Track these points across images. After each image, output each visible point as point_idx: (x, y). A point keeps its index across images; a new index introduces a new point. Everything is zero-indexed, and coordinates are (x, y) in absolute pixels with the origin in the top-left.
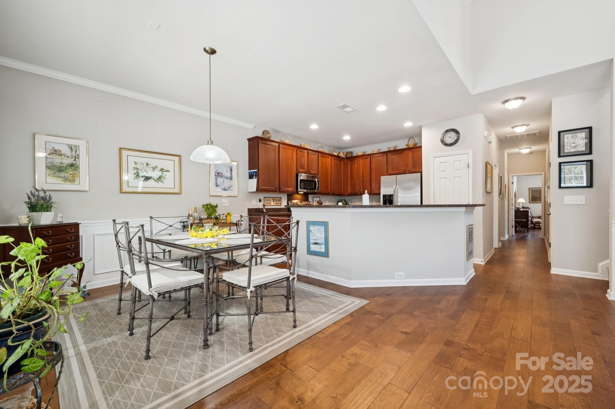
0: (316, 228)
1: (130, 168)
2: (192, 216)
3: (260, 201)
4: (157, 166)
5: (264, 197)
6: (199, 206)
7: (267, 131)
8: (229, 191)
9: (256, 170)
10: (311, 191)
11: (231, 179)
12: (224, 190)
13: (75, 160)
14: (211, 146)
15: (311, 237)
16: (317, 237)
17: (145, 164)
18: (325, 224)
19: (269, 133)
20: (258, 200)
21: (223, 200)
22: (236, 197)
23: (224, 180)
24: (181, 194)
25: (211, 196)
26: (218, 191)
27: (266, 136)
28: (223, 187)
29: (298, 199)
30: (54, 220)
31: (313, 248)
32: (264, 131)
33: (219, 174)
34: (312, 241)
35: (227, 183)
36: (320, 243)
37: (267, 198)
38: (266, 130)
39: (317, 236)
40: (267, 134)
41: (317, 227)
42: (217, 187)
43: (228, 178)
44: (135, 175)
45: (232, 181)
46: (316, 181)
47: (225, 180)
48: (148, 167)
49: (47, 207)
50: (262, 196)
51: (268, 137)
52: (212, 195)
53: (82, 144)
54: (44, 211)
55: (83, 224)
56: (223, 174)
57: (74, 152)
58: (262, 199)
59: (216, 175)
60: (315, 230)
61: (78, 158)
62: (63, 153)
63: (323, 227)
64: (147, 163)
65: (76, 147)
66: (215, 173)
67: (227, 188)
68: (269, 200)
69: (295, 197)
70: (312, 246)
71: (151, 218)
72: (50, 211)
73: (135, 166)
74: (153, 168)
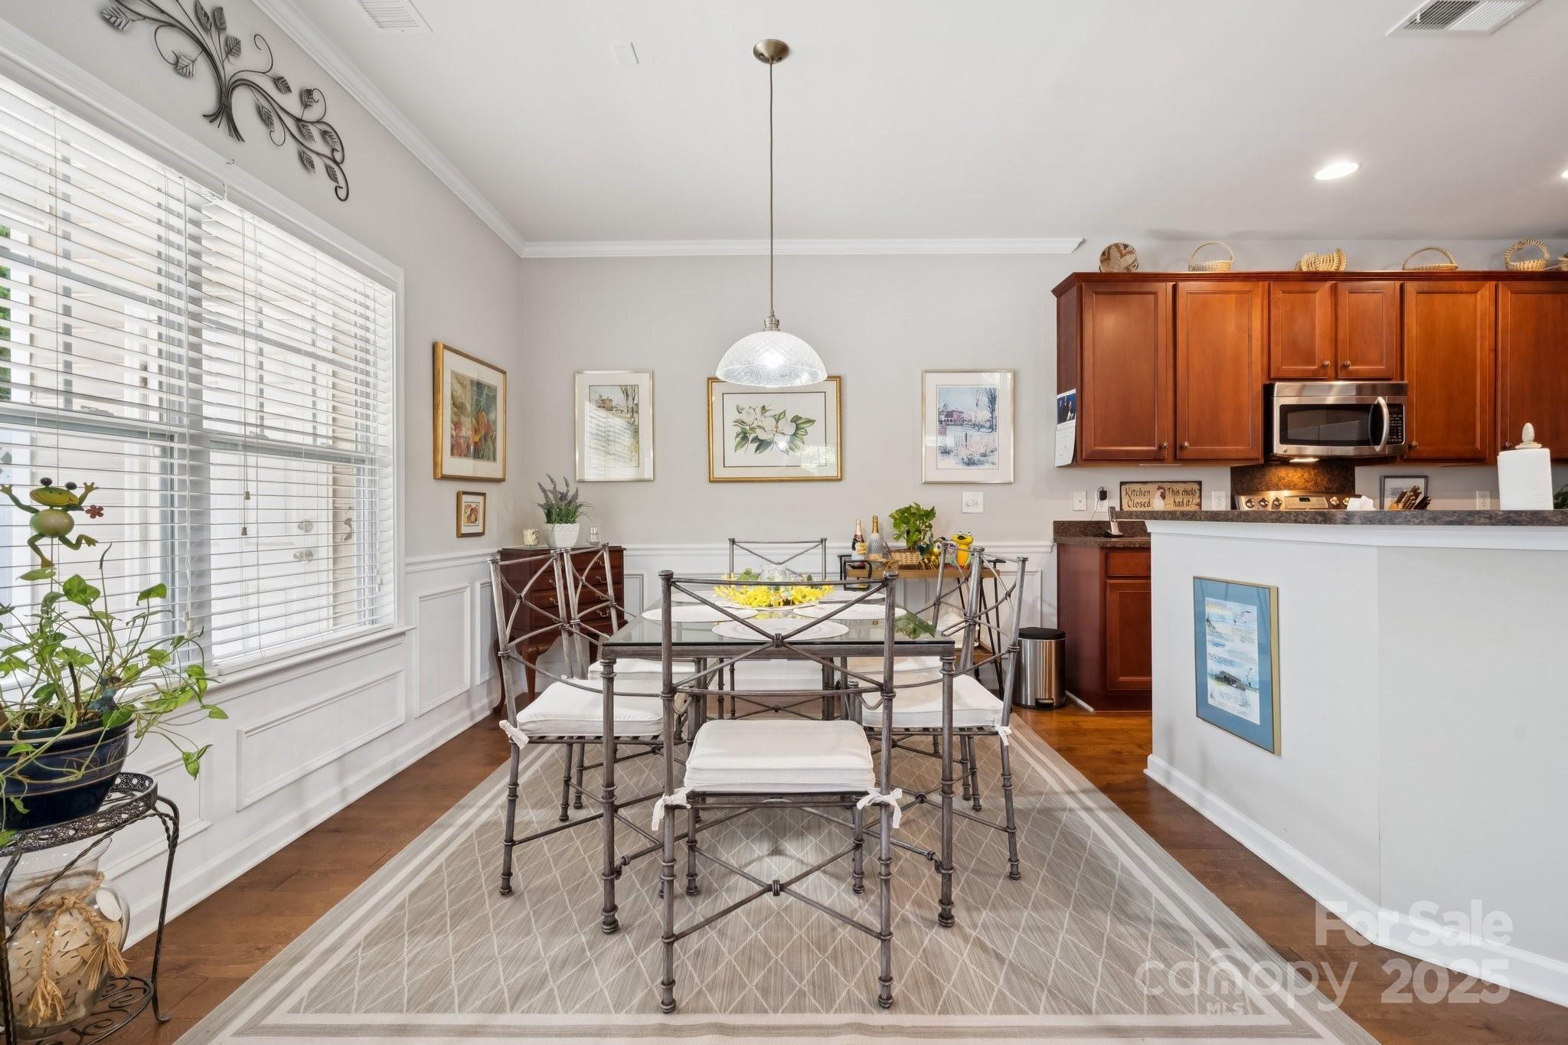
0: (1227, 613)
1: (729, 422)
2: (863, 541)
3: (1103, 495)
4: (784, 412)
5: (1122, 484)
6: (886, 512)
7: (1122, 248)
8: (986, 466)
9: (1073, 391)
10: (1365, 451)
11: (992, 428)
12: (968, 464)
13: (632, 416)
14: (775, 334)
15: (1211, 649)
16: (1230, 651)
17: (759, 410)
18: (1264, 599)
19: (1132, 252)
20: (1096, 495)
21: (964, 494)
22: (1010, 483)
23: (969, 433)
24: (841, 480)
25: (926, 483)
26: (952, 469)
27: (1118, 266)
28: (964, 454)
29: (1288, 487)
30: (579, 538)
31: (1221, 696)
32: (1109, 248)
33: (952, 416)
34: (1213, 667)
35: (979, 441)
36: (1244, 680)
37: (1137, 487)
38: (1117, 246)
39: (1229, 645)
40: (1122, 256)
41: (1233, 608)
42: (946, 456)
43: (982, 426)
44: (738, 439)
45: (995, 435)
46: (1378, 407)
47: (972, 432)
48: (765, 417)
49: (568, 515)
50: (1110, 477)
51: (1127, 268)
52: (928, 480)
53: (644, 382)
54: (561, 521)
55: (630, 549)
56: (965, 416)
57: (630, 398)
58: (1113, 488)
59: (943, 419)
60: (1223, 619)
61: (637, 412)
62: (614, 404)
63: (1254, 609)
64: (764, 407)
65: (634, 387)
66: (940, 414)
67: (976, 458)
68: (1142, 493)
69: (1275, 480)
70: (1213, 685)
71: (733, 542)
72: (573, 522)
73: (739, 417)
74: (777, 417)
